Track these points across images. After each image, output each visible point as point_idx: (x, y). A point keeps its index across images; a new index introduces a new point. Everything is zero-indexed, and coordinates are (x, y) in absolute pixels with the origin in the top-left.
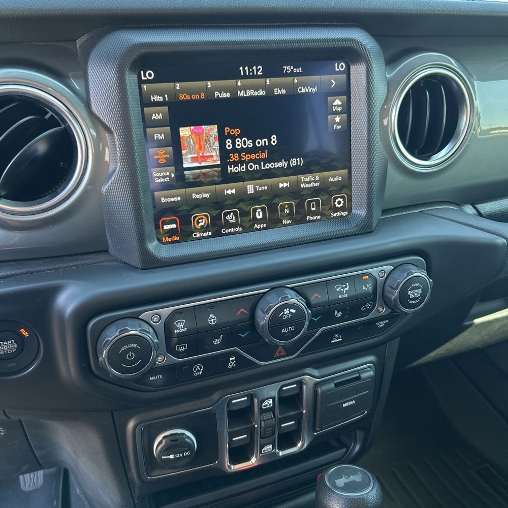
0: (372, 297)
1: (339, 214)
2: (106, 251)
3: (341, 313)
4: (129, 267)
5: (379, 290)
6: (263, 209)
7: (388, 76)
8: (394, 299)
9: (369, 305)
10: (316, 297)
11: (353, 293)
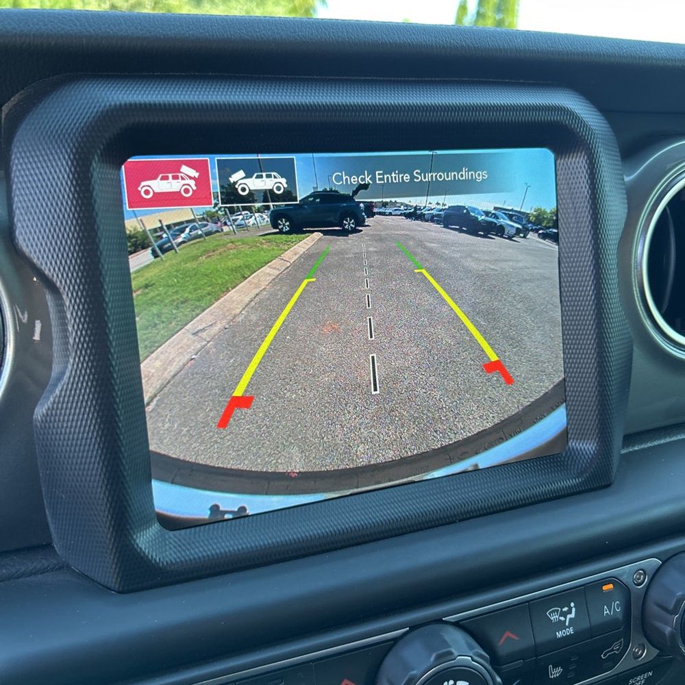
0: (621, 630)
2: (48, 546)
3: (560, 669)
5: (635, 611)
7: (627, 179)
8: (672, 635)
9: (616, 647)
10: (509, 641)
11: (585, 625)
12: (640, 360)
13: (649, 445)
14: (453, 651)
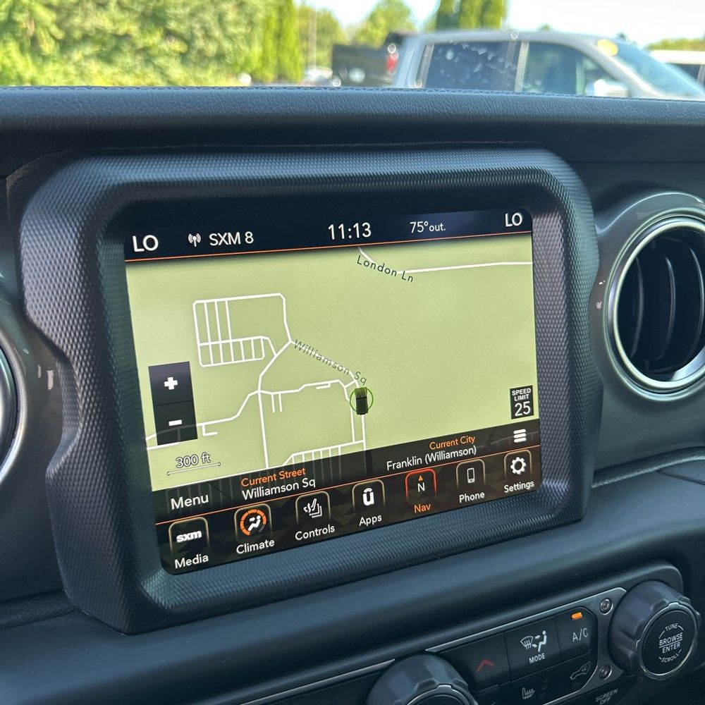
0: (587, 654)
1: (518, 486)
3: (532, 691)
4: (104, 630)
5: (602, 635)
6: (376, 488)
7: (599, 231)
8: (635, 658)
9: (584, 669)
10: (486, 668)
11: (555, 650)
12: (610, 402)
13: (618, 479)
14: (435, 680)
